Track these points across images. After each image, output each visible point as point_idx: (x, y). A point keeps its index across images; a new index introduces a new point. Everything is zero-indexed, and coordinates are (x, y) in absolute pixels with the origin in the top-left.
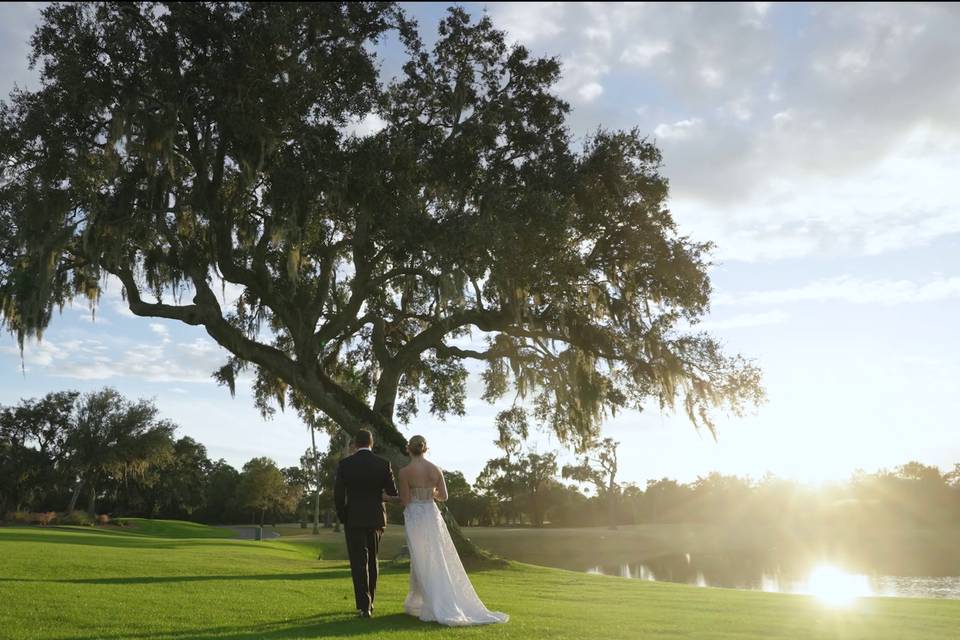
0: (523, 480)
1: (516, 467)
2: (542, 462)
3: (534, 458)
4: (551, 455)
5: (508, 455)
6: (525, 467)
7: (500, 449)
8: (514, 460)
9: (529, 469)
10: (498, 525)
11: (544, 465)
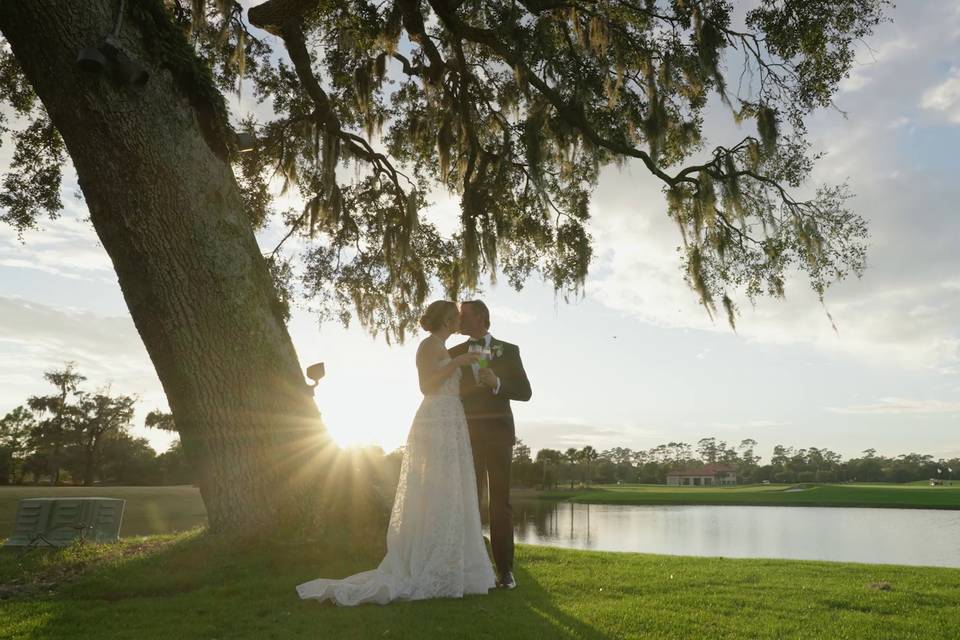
0: (79, 426)
1: (73, 410)
2: (112, 407)
3: (102, 401)
4: (128, 399)
5: (64, 394)
6: (87, 411)
7: (54, 385)
8: (71, 400)
9: (92, 414)
10: (19, 483)
11: (117, 410)
